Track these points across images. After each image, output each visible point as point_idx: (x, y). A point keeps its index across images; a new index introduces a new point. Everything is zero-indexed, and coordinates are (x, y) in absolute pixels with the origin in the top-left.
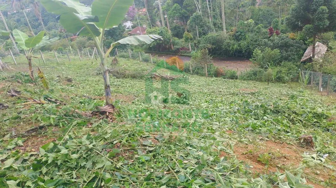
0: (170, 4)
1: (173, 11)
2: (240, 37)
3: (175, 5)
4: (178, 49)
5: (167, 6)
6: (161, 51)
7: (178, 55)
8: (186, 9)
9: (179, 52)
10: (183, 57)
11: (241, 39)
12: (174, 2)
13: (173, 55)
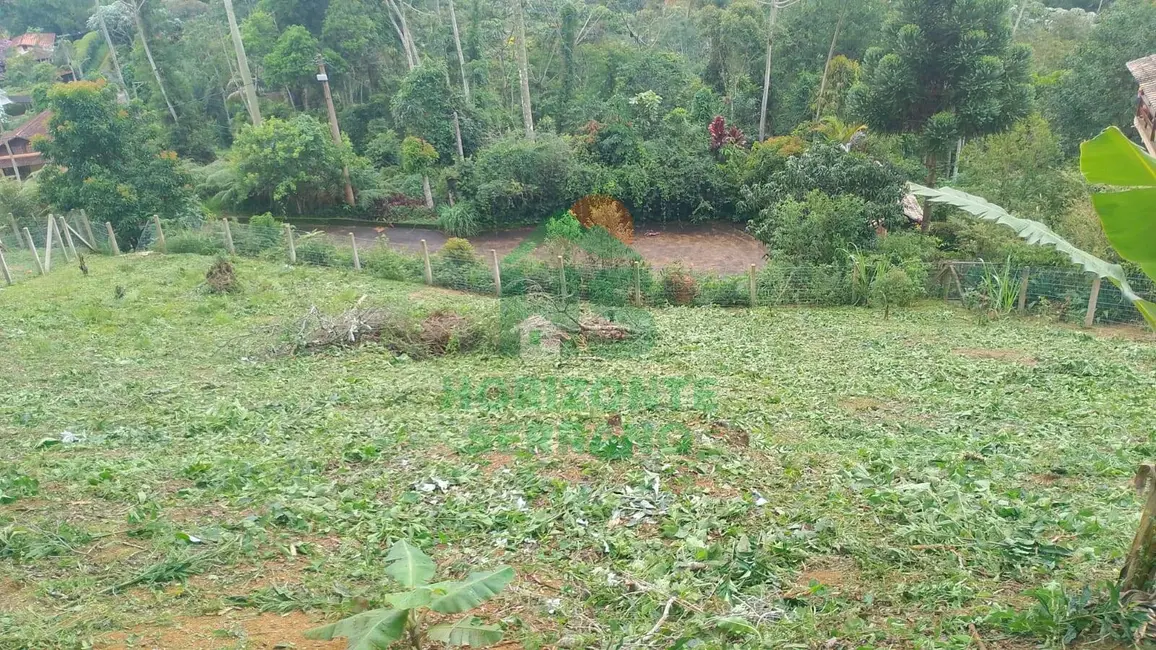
0: (267, 25)
1: (289, 54)
2: (618, 152)
3: (294, 31)
4: (378, 202)
5: (257, 33)
6: (300, 212)
7: (385, 225)
8: (336, 49)
9: (382, 213)
10: (408, 233)
11: (621, 159)
12: (285, 21)
13: (359, 224)
